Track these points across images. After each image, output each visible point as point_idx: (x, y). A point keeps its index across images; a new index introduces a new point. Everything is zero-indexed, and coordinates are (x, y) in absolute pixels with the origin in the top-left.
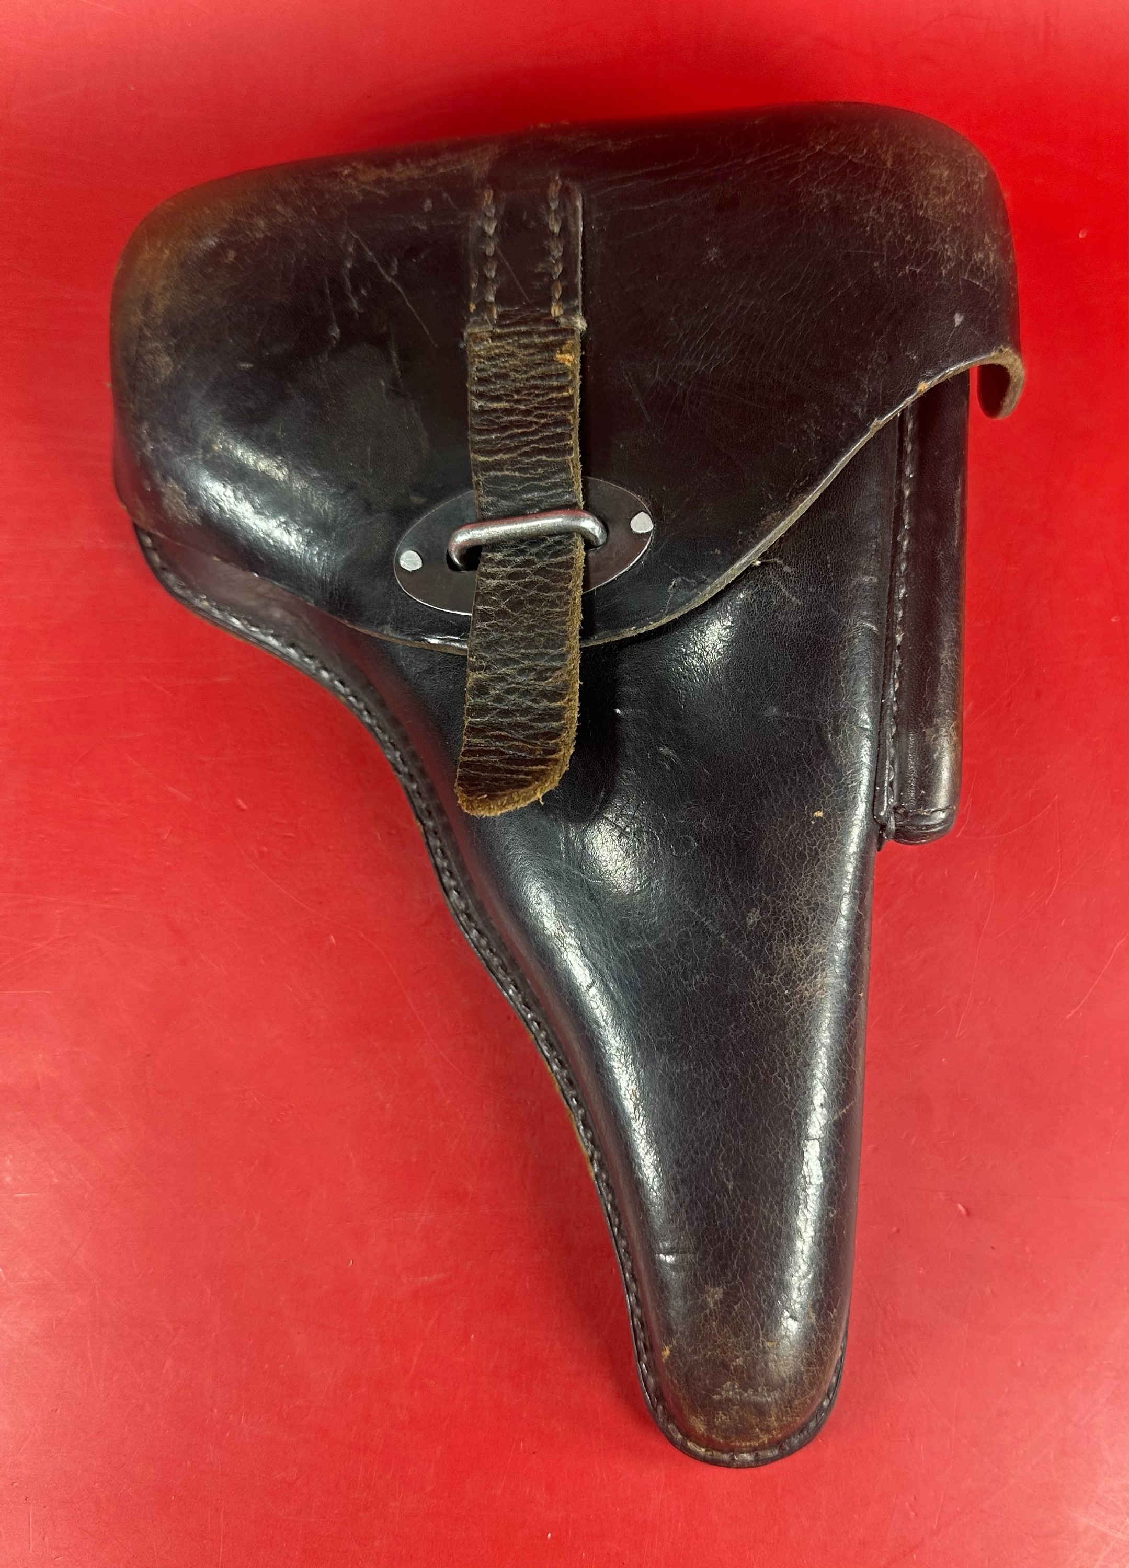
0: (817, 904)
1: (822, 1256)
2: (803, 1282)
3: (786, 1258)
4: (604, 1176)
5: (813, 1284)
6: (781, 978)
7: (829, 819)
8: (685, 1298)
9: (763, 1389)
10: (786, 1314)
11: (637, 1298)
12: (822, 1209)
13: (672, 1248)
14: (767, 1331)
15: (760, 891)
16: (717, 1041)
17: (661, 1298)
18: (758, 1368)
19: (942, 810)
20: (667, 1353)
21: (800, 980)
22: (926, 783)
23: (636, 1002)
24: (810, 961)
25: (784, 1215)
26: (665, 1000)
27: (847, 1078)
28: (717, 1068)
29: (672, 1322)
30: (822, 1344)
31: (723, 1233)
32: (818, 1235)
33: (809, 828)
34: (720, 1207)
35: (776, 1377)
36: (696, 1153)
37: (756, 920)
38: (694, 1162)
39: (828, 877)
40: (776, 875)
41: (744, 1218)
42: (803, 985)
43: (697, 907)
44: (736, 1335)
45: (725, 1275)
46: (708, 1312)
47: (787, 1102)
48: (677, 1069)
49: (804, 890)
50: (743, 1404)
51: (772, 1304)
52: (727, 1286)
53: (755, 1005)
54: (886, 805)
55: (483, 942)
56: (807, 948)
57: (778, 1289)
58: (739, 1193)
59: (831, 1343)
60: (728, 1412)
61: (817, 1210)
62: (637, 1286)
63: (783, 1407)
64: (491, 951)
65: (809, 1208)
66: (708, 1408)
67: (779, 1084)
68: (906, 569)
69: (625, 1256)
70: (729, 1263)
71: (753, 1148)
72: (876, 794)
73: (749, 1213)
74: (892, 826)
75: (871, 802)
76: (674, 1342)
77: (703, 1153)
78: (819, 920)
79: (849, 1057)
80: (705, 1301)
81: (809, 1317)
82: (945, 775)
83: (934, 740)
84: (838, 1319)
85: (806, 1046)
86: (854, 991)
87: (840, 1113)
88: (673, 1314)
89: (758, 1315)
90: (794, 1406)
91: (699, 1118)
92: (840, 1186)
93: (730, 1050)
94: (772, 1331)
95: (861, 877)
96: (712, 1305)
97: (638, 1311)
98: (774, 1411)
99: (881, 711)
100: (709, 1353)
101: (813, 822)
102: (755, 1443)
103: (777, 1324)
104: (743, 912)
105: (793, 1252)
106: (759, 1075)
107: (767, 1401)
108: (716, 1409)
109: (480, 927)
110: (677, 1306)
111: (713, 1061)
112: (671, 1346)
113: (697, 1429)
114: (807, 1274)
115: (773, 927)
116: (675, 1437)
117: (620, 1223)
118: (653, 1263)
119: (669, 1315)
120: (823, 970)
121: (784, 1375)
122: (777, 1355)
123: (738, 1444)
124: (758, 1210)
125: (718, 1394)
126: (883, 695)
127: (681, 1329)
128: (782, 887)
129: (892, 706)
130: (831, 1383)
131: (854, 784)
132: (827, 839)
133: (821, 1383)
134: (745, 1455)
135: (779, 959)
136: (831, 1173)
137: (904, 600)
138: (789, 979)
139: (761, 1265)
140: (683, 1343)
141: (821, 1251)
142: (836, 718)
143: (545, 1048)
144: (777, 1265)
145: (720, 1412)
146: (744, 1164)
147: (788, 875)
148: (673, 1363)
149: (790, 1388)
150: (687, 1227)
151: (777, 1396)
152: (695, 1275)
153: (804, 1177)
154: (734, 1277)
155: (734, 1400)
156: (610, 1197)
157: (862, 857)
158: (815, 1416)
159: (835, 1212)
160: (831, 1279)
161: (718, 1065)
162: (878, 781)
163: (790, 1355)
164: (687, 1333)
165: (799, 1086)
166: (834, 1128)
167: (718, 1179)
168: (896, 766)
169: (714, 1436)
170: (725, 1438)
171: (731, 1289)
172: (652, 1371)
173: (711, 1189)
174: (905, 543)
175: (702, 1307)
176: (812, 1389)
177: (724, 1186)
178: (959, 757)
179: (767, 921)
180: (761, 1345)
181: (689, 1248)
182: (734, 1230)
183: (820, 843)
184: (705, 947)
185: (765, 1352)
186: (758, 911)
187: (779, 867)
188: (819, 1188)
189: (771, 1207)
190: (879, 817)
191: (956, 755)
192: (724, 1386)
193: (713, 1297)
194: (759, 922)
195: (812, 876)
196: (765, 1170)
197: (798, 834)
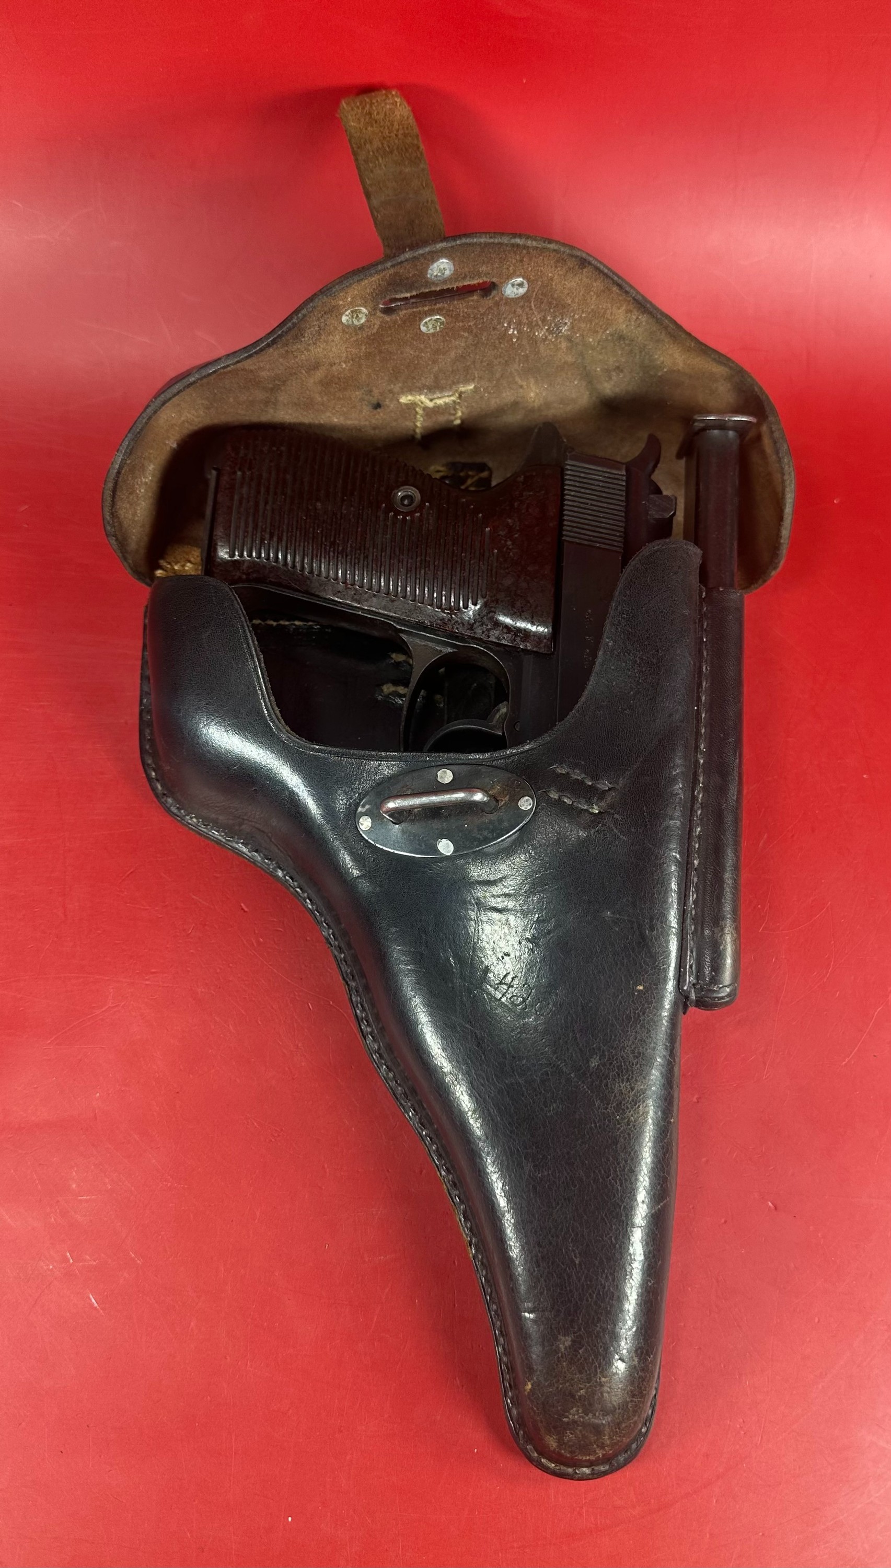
0: (639, 1053)
1: (642, 1315)
2: (629, 1333)
3: (617, 1315)
4: (480, 1256)
5: (637, 1335)
6: (614, 1107)
7: (647, 991)
8: (543, 1345)
9: (599, 1414)
10: (617, 1357)
11: (504, 1349)
12: (643, 1279)
13: (534, 1308)
14: (603, 1370)
15: (599, 1043)
16: (568, 1153)
17: (525, 1346)
18: (596, 1397)
19: (727, 986)
20: (529, 1386)
21: (628, 1108)
22: (717, 968)
23: (510, 1124)
24: (634, 1095)
25: (615, 1284)
26: (531, 1122)
27: (662, 1183)
28: (568, 1173)
29: (534, 1363)
30: (642, 1381)
31: (572, 1297)
32: (640, 1298)
33: (633, 997)
34: (570, 1277)
35: (609, 1405)
36: (552, 1236)
37: (597, 1064)
38: (551, 1243)
39: (647, 1033)
40: (610, 1031)
41: (587, 1285)
42: (630, 1112)
43: (555, 1052)
44: (581, 1373)
45: (573, 1327)
46: (560, 1355)
47: (618, 1199)
48: (539, 1173)
49: (630, 1043)
50: (585, 1425)
51: (606, 1350)
52: (574, 1336)
53: (596, 1126)
54: (688, 981)
55: (391, 1075)
56: (633, 1085)
57: (611, 1337)
58: (583, 1267)
59: (648, 1381)
60: (574, 1431)
61: (640, 1280)
62: (504, 1340)
63: (613, 1428)
64: (396, 1082)
65: (633, 1277)
66: (558, 1428)
67: (613, 1186)
68: (701, 814)
69: (495, 1317)
70: (576, 1318)
71: (594, 1233)
72: (681, 974)
73: (591, 1281)
74: (693, 996)
75: (677, 979)
76: (535, 1378)
77: (557, 1236)
78: (641, 1065)
79: (663, 1166)
80: (558, 1347)
81: (634, 1360)
82: (729, 961)
83: (720, 937)
84: (653, 1363)
85: (633, 1159)
86: (667, 1118)
87: (657, 1208)
88: (534, 1357)
89: (596, 1357)
90: (621, 1428)
91: (555, 1211)
92: (656, 1263)
93: (578, 1160)
94: (606, 1370)
95: (671, 1034)
96: (563, 1350)
97: (505, 1359)
98: (607, 1431)
99: (683, 915)
100: (561, 1386)
101: (636, 993)
102: (592, 1458)
103: (610, 1364)
104: (587, 1058)
105: (622, 1311)
106: (598, 1179)
107: (602, 1423)
108: (565, 1429)
109: (389, 1064)
110: (536, 1351)
111: (565, 1168)
112: (532, 1382)
113: (550, 1446)
114: (632, 1328)
115: (609, 1069)
116: (532, 1455)
117: (491, 1292)
118: (519, 1319)
119: (531, 1358)
120: (644, 1102)
121: (615, 1403)
122: (610, 1388)
123: (580, 1458)
124: (597, 1279)
125: (567, 1417)
126: (685, 903)
127: (540, 1368)
128: (615, 1040)
129: (691, 911)
130: (648, 1414)
131: (665, 966)
132: (646, 1005)
133: (641, 1412)
134: (584, 1469)
135: (613, 1092)
136: (650, 1252)
137: (699, 837)
138: (620, 1108)
139: (599, 1320)
140: (541, 1379)
141: (641, 1310)
142: (651, 919)
143: (435, 1158)
144: (610, 1320)
145: (568, 1432)
146: (588, 1245)
147: (618, 1032)
148: (533, 1394)
149: (620, 1414)
150: (545, 1292)
151: (610, 1419)
152: (551, 1328)
153: (631, 1255)
154: (580, 1329)
155: (579, 1423)
156: (484, 1272)
157: (671, 1019)
158: (635, 1440)
159: (652, 1282)
160: (649, 1332)
161: (569, 1171)
162: (682, 965)
163: (619, 1388)
164: (545, 1371)
165: (626, 1187)
166: (652, 1219)
167: (568, 1256)
168: (694, 954)
169: (563, 1451)
170: (571, 1452)
171: (577, 1338)
172: (515, 1404)
173: (563, 1263)
174: (701, 796)
175: (555, 1350)
176: (635, 1416)
177: (573, 1261)
178: (738, 948)
179: (604, 1065)
180: (598, 1380)
181: (547, 1307)
182: (580, 1294)
183: (641, 1009)
184: (560, 1083)
185: (601, 1385)
186: (598, 1058)
187: (613, 1025)
188: (641, 1264)
189: (607, 1277)
190: (683, 990)
191: (736, 947)
192: (571, 1411)
193: (564, 1344)
194: (598, 1065)
195: (636, 1032)
196: (602, 1250)
197: (625, 1002)
